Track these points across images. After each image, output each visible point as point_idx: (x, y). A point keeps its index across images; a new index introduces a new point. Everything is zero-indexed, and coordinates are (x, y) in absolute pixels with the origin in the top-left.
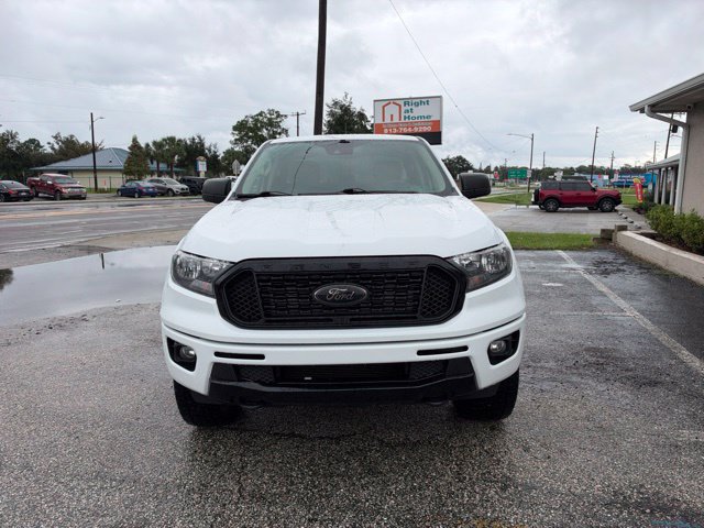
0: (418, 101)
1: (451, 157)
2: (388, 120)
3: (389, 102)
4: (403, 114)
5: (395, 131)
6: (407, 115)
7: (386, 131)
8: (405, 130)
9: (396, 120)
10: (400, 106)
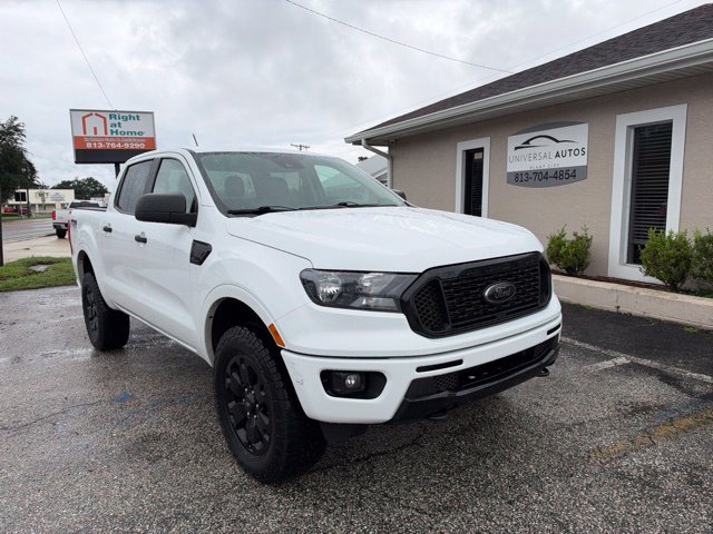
0: (127, 115)
1: (80, 179)
2: (90, 133)
3: (91, 113)
4: (109, 129)
5: (101, 146)
6: (114, 129)
7: (89, 146)
8: (114, 146)
9: (101, 133)
10: (105, 119)
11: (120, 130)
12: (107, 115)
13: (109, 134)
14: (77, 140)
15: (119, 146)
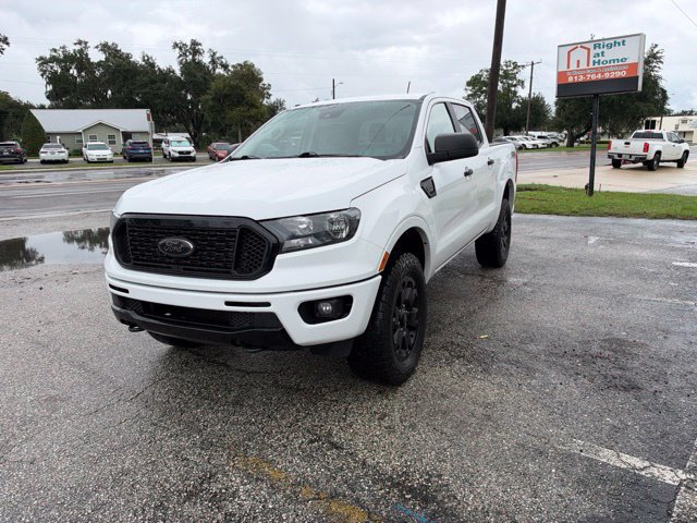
0: (612, 42)
2: (573, 67)
3: (576, 46)
4: (592, 59)
5: (582, 79)
6: (597, 60)
7: (570, 80)
8: (594, 77)
9: (583, 65)
10: (589, 50)
11: (602, 59)
12: (591, 46)
13: (591, 66)
14: (561, 75)
15: (599, 76)
